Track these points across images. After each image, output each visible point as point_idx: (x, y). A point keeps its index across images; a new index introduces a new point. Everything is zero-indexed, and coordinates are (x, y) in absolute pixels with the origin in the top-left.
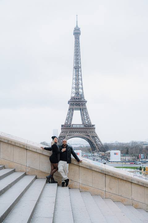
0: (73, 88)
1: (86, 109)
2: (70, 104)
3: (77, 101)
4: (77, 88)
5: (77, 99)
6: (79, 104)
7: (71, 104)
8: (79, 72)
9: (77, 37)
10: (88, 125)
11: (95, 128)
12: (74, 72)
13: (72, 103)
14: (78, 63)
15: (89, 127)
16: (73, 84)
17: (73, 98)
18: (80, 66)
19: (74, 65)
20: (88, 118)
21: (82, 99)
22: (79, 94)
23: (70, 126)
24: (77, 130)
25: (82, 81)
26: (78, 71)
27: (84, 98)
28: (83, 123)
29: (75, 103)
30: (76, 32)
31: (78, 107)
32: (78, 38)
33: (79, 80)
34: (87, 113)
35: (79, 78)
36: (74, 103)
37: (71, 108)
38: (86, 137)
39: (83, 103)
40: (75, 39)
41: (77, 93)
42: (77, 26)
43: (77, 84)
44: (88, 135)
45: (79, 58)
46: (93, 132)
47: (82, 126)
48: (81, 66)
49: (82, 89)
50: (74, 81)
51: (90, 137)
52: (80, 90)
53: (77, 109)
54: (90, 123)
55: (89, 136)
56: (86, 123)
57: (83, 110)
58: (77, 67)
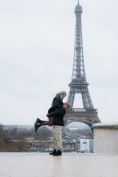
0: (74, 70)
1: (87, 92)
2: (71, 87)
3: (79, 84)
4: (78, 70)
5: (78, 81)
6: (81, 87)
7: (72, 87)
8: (81, 53)
9: (79, 16)
10: (90, 109)
11: (97, 113)
12: (76, 53)
13: (73, 86)
14: (80, 44)
15: (91, 111)
16: (74, 65)
17: (74, 80)
18: (81, 46)
19: (75, 46)
20: (90, 101)
21: (84, 82)
22: (80, 76)
23: (72, 110)
24: (79, 114)
25: (83, 63)
26: (80, 52)
27: (85, 81)
28: (85, 107)
29: (77, 86)
30: (78, 10)
31: (80, 90)
32: (80, 17)
33: (80, 61)
34: (89, 97)
35: (80, 59)
36: (75, 86)
37: (72, 92)
38: (87, 121)
39: (85, 86)
40: (77, 18)
41: (79, 76)
42: (78, 4)
43: (78, 66)
44: (90, 120)
45: (81, 38)
46: (96, 117)
47: (84, 110)
48: (82, 47)
49: (84, 71)
50: (75, 63)
51: (92, 122)
52: (82, 72)
53: (78, 92)
54: (92, 107)
55: (91, 120)
56: (87, 107)
57: (84, 93)
58: (79, 48)
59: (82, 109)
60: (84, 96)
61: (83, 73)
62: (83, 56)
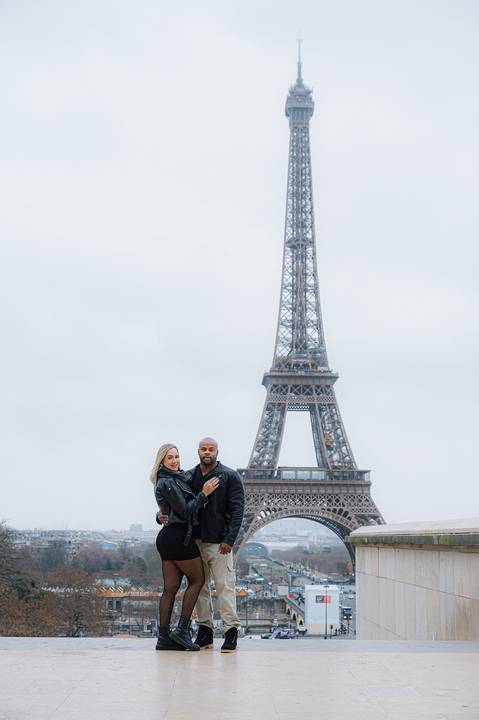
0: (281, 323)
1: (332, 405)
2: (270, 386)
3: (300, 377)
4: (299, 325)
5: (297, 365)
6: (308, 386)
7: (275, 386)
8: (308, 261)
9: (300, 126)
10: (343, 472)
11: (368, 485)
12: (289, 260)
13: (280, 382)
14: (304, 226)
15: (344, 478)
16: (282, 305)
17: (284, 362)
18: (309, 236)
19: (286, 234)
20: (341, 442)
21: (319, 368)
22: (305, 347)
23: (273, 472)
24: (300, 491)
25: (317, 297)
26: (304, 257)
27: (325, 364)
28: (323, 464)
29: (293, 382)
30: (298, 105)
31: (304, 399)
32: (305, 130)
33: (306, 291)
34: (337, 423)
35: (306, 285)
36: (286, 382)
37: (274, 405)
38: (330, 517)
39: (323, 383)
40: (292, 132)
41: (299, 345)
42: (300, 80)
43: (299, 308)
44: (341, 510)
45: (309, 207)
46: (363, 500)
47: (320, 475)
48: (313, 237)
49: (319, 326)
50: (288, 296)
51: (350, 518)
52: (311, 332)
53: (297, 407)
54: (350, 462)
55: (346, 513)
56: (332, 462)
57: (321, 410)
58: (301, 242)
59: (311, 469)
60: (320, 421)
61: (316, 335)
62: (315, 271)
